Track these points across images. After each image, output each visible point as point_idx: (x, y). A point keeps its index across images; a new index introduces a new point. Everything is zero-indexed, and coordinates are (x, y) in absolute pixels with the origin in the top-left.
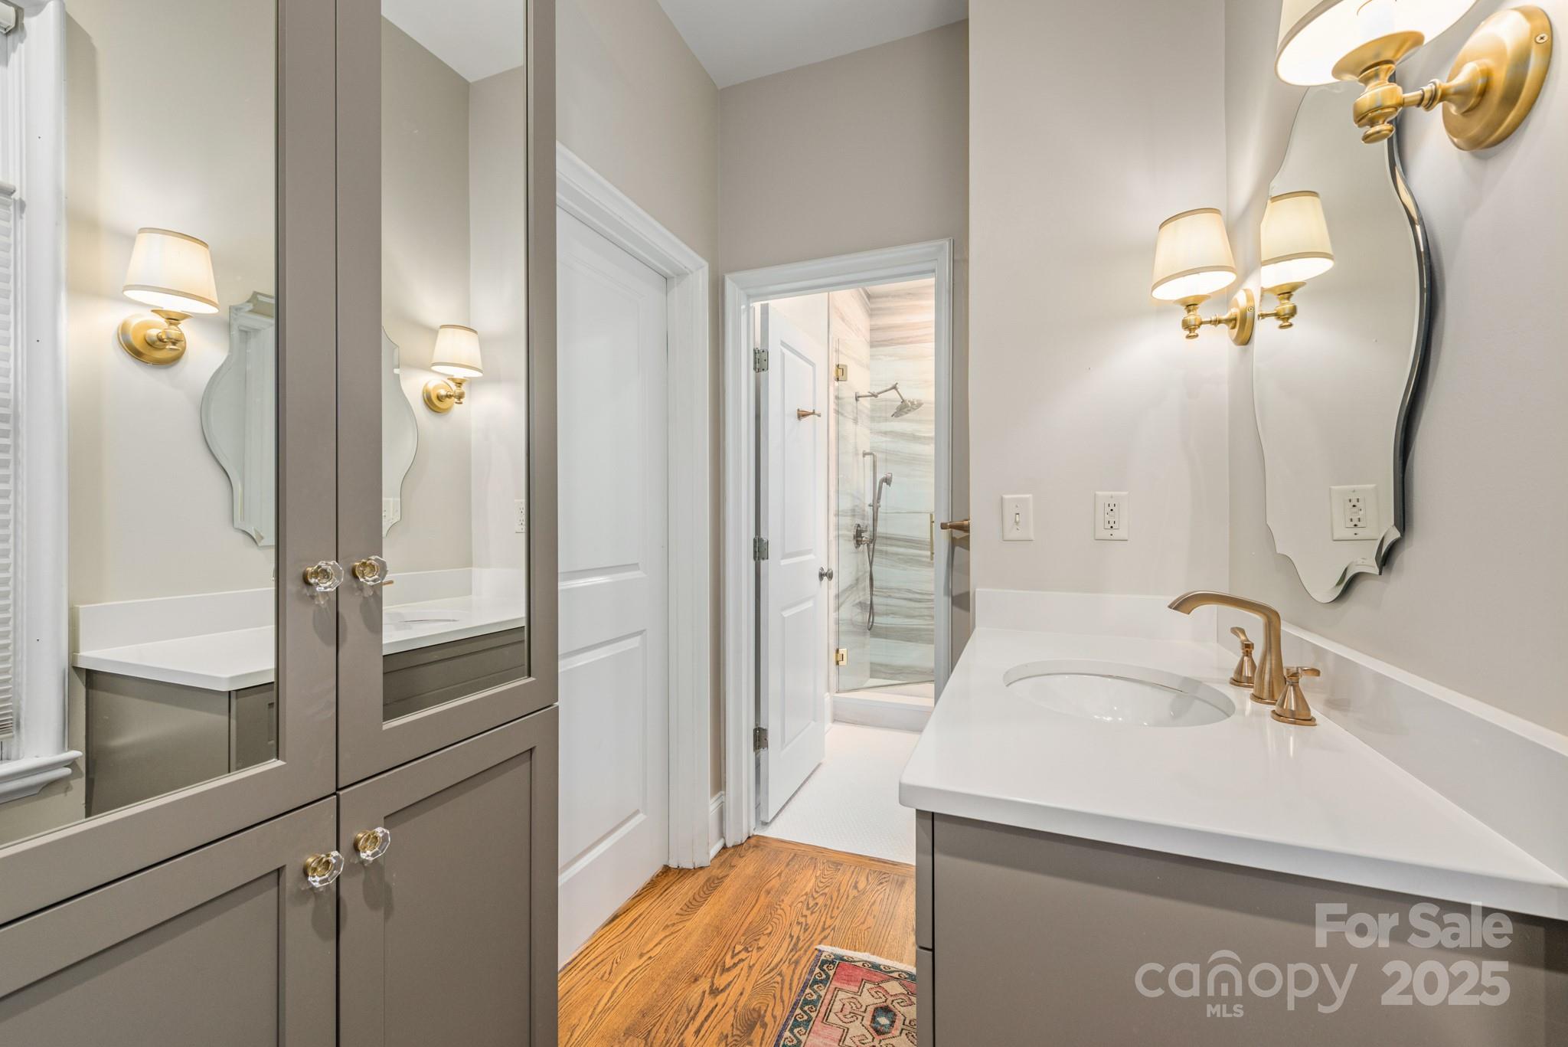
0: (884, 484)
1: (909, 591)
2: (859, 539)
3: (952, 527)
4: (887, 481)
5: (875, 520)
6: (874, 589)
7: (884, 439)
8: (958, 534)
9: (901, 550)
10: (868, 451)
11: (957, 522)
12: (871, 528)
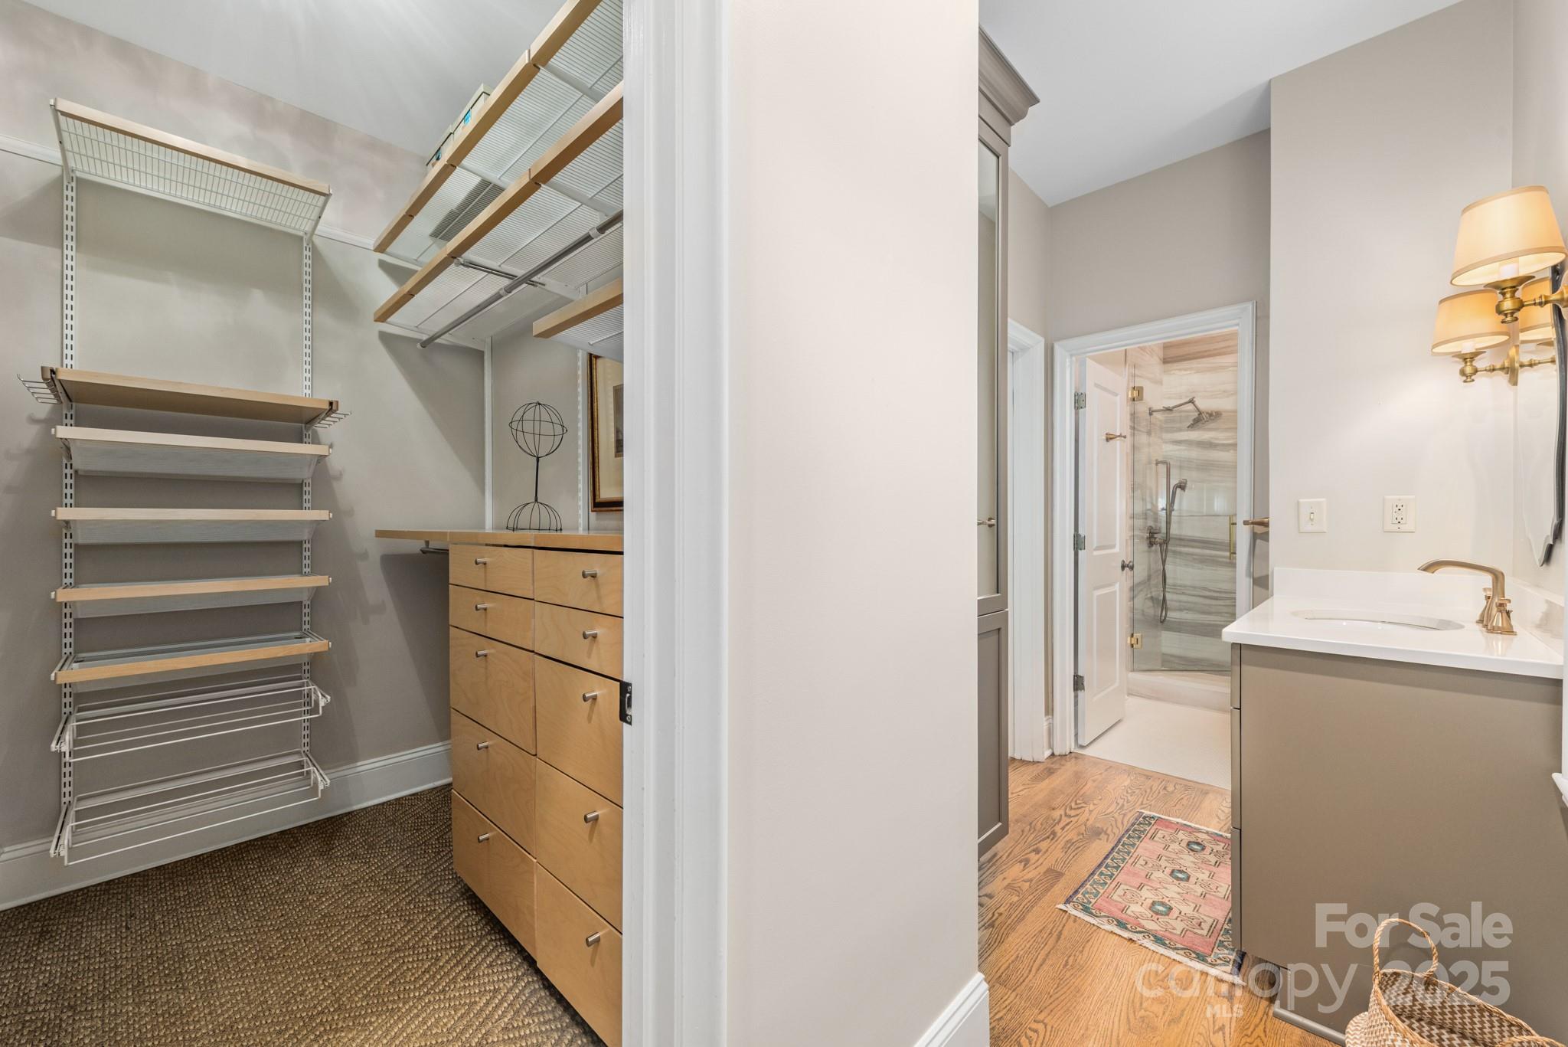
0: (1178, 490)
1: (1205, 589)
2: (1153, 540)
3: (1253, 523)
4: (1182, 486)
5: (1168, 523)
6: (1167, 586)
7: (1178, 448)
8: (1259, 529)
10: (1160, 459)
11: (1257, 520)
12: (1164, 530)
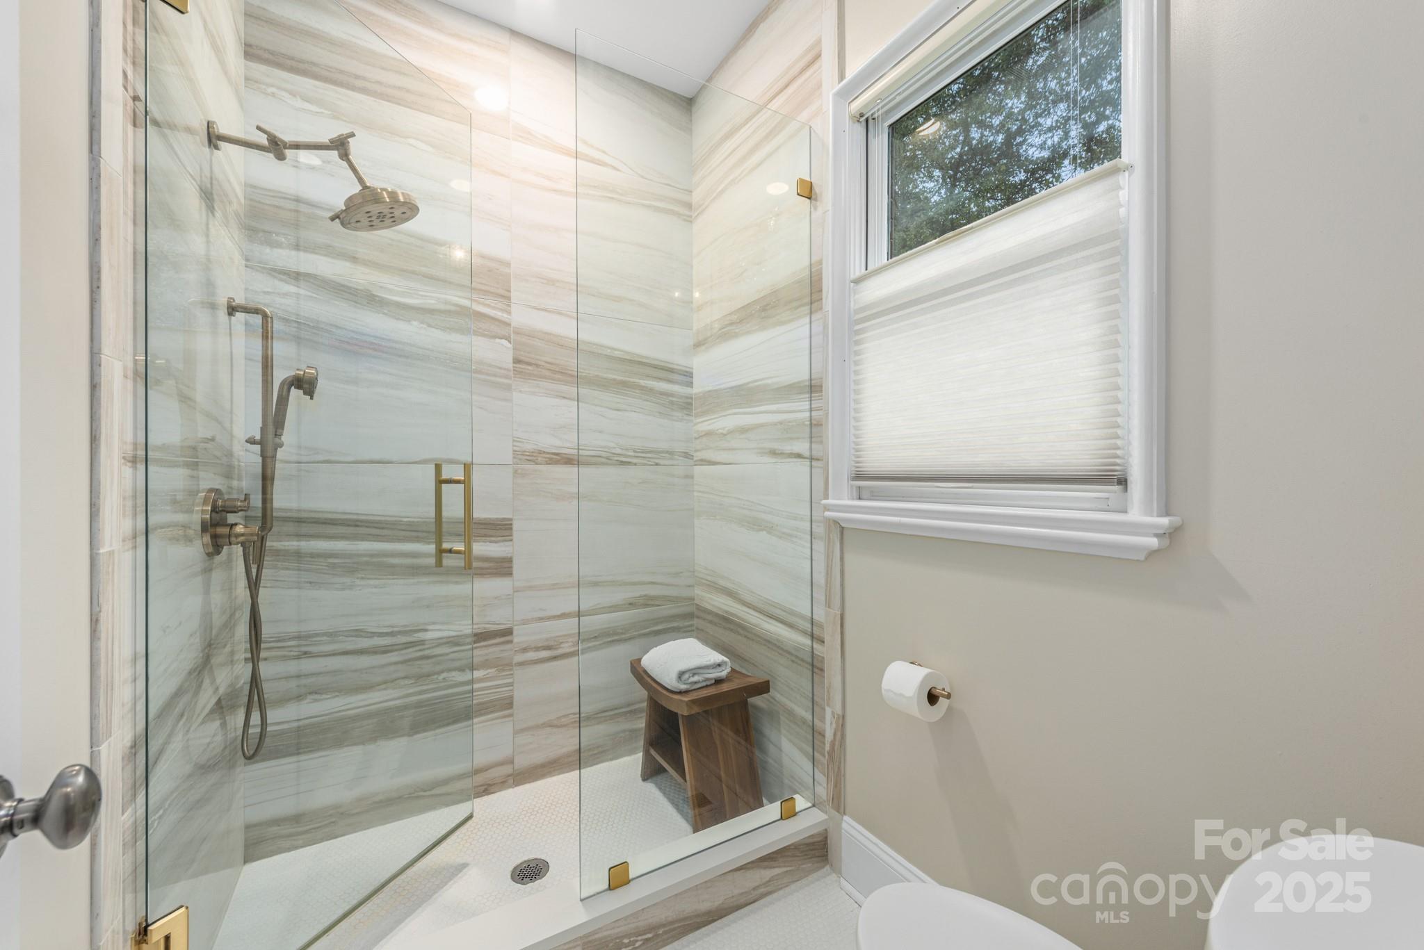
0: (296, 392)
1: (358, 633)
2: (220, 531)
4: (304, 383)
5: (267, 478)
6: (263, 646)
7: (291, 289)
9: (340, 545)
10: (239, 300)
12: (257, 501)
